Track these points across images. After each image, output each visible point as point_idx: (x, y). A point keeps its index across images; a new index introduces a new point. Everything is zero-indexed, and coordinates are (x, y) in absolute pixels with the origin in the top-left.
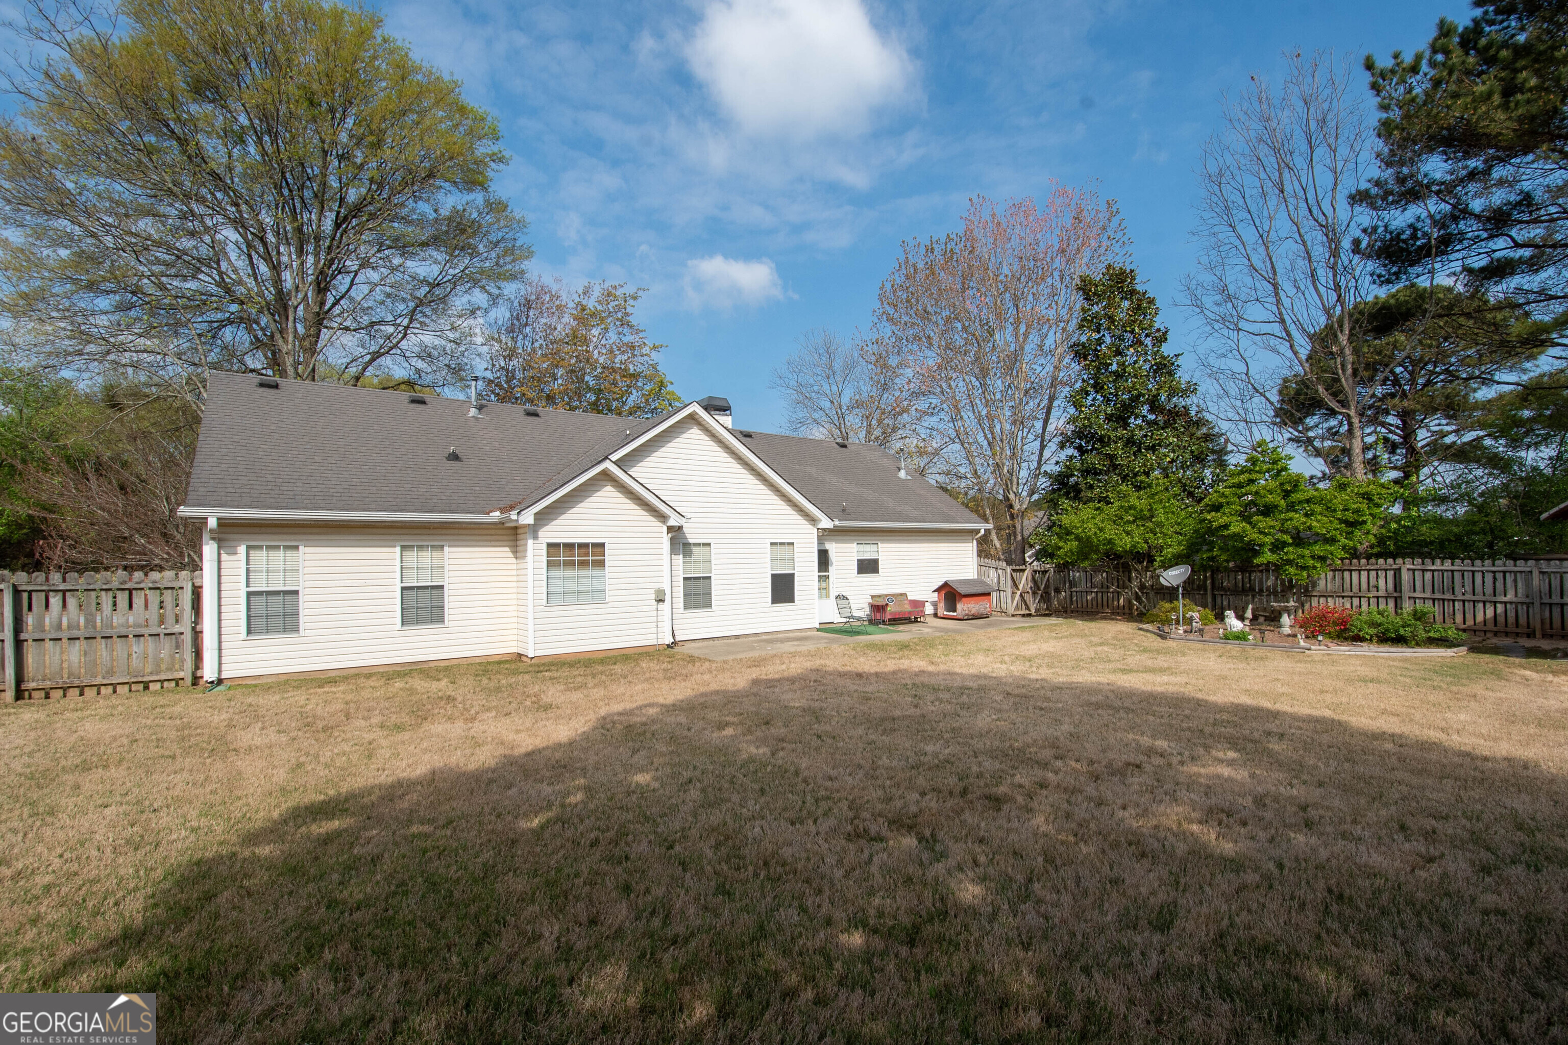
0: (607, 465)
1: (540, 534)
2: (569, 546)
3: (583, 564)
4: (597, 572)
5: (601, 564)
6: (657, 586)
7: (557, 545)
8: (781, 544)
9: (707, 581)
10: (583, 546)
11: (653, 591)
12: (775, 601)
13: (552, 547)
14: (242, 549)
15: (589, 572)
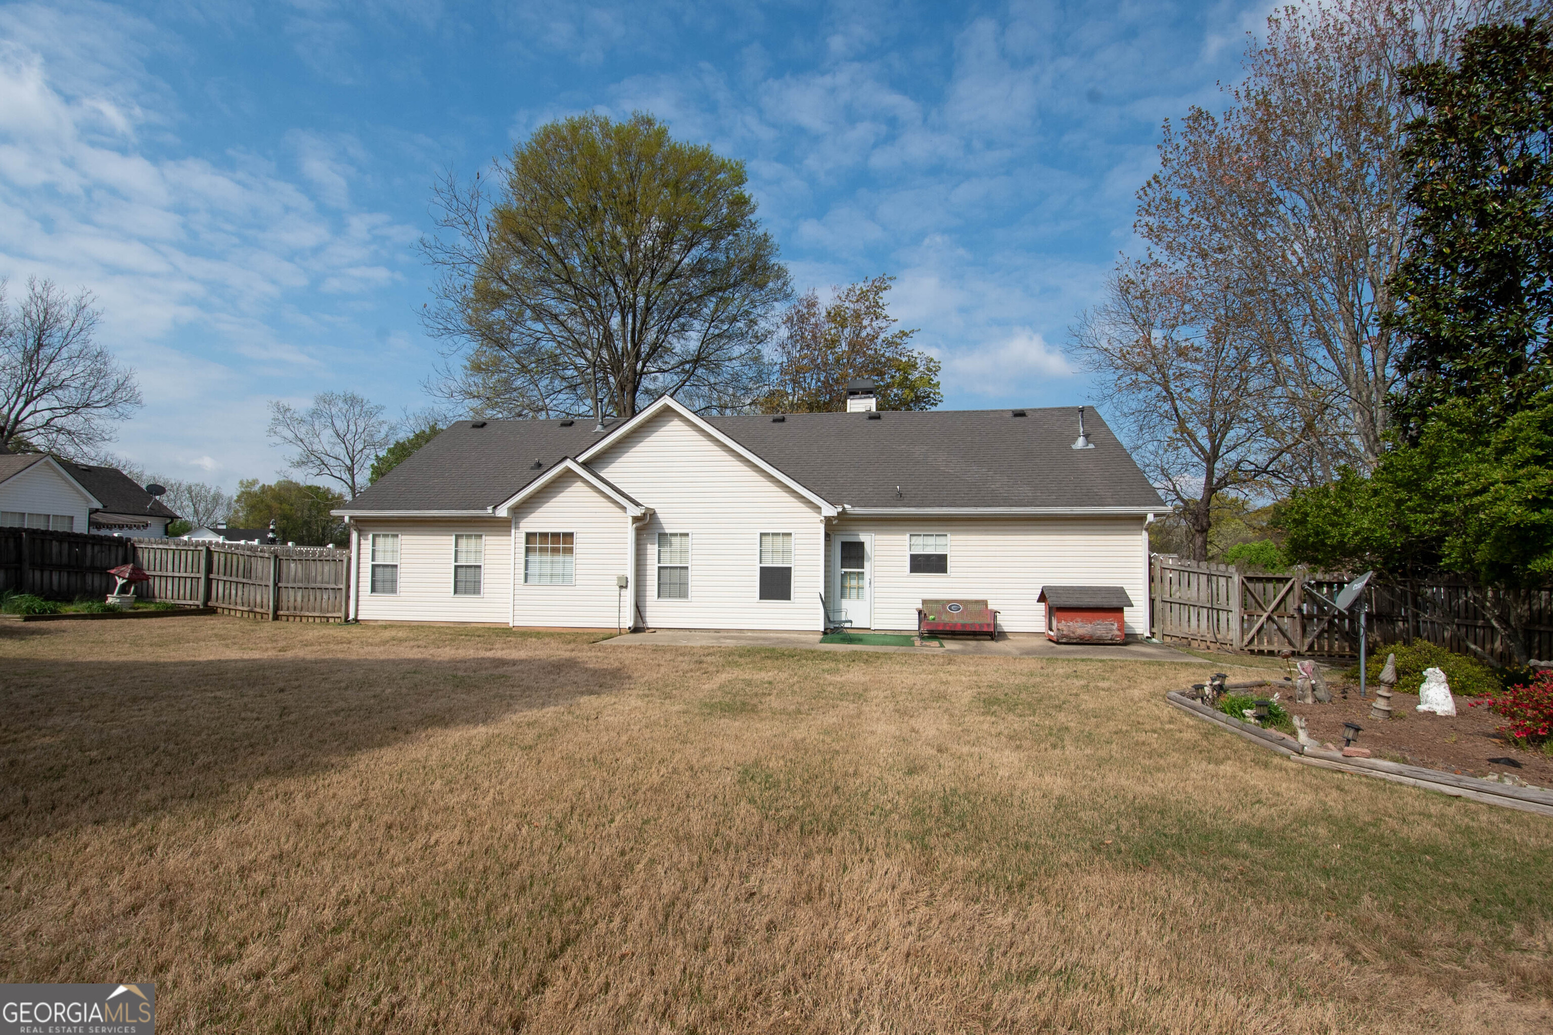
0: (569, 463)
1: (521, 525)
2: (544, 535)
3: (555, 551)
4: (568, 558)
5: (570, 551)
6: (621, 573)
7: (534, 534)
8: (774, 534)
9: (683, 571)
10: (556, 535)
11: (615, 578)
12: (763, 596)
13: (530, 536)
14: (370, 537)
15: (560, 558)
